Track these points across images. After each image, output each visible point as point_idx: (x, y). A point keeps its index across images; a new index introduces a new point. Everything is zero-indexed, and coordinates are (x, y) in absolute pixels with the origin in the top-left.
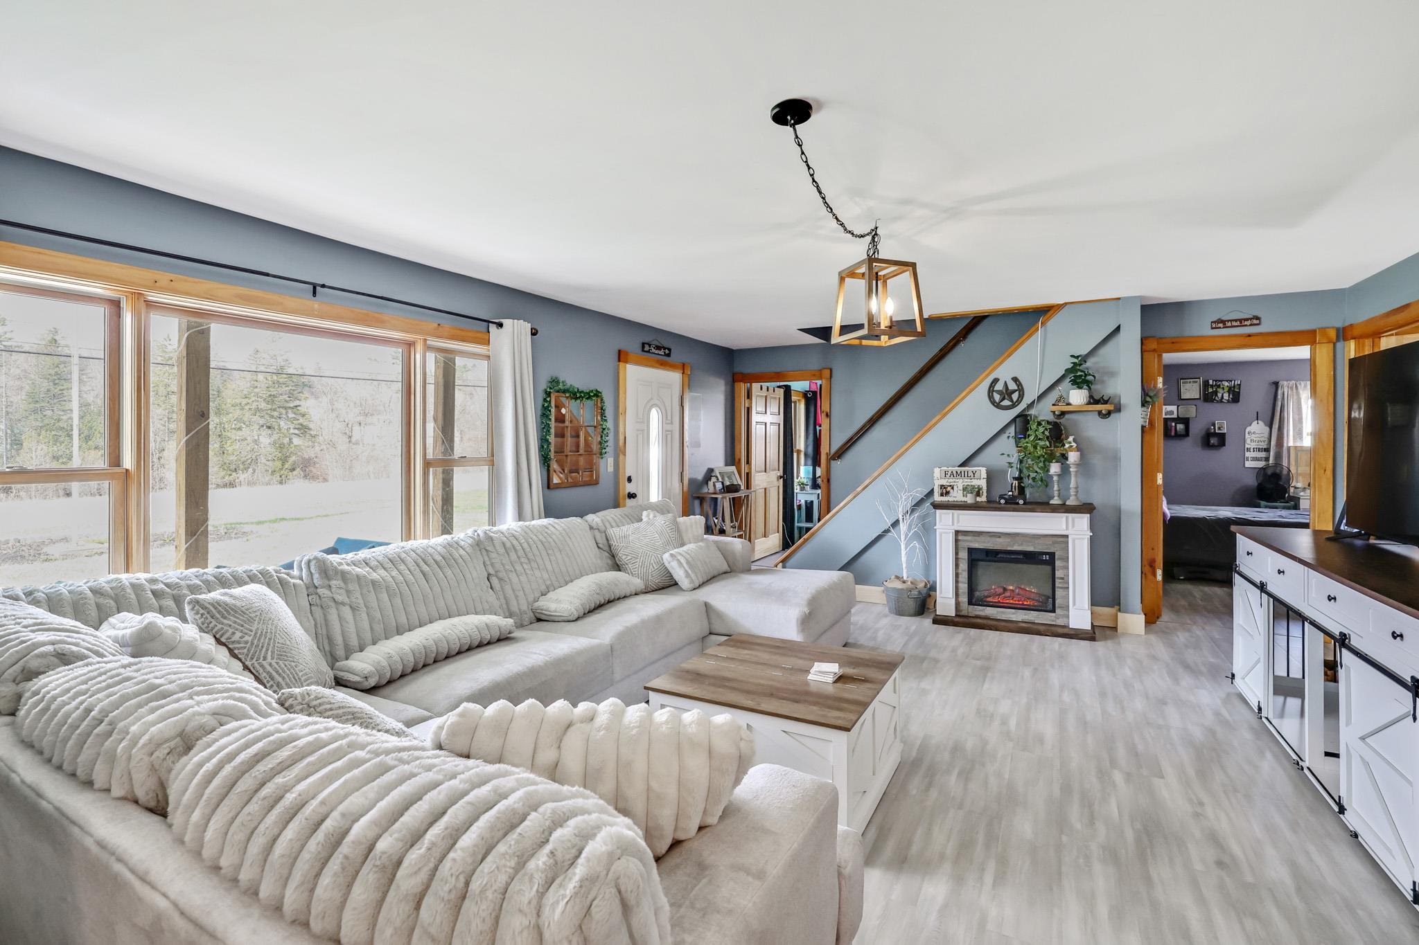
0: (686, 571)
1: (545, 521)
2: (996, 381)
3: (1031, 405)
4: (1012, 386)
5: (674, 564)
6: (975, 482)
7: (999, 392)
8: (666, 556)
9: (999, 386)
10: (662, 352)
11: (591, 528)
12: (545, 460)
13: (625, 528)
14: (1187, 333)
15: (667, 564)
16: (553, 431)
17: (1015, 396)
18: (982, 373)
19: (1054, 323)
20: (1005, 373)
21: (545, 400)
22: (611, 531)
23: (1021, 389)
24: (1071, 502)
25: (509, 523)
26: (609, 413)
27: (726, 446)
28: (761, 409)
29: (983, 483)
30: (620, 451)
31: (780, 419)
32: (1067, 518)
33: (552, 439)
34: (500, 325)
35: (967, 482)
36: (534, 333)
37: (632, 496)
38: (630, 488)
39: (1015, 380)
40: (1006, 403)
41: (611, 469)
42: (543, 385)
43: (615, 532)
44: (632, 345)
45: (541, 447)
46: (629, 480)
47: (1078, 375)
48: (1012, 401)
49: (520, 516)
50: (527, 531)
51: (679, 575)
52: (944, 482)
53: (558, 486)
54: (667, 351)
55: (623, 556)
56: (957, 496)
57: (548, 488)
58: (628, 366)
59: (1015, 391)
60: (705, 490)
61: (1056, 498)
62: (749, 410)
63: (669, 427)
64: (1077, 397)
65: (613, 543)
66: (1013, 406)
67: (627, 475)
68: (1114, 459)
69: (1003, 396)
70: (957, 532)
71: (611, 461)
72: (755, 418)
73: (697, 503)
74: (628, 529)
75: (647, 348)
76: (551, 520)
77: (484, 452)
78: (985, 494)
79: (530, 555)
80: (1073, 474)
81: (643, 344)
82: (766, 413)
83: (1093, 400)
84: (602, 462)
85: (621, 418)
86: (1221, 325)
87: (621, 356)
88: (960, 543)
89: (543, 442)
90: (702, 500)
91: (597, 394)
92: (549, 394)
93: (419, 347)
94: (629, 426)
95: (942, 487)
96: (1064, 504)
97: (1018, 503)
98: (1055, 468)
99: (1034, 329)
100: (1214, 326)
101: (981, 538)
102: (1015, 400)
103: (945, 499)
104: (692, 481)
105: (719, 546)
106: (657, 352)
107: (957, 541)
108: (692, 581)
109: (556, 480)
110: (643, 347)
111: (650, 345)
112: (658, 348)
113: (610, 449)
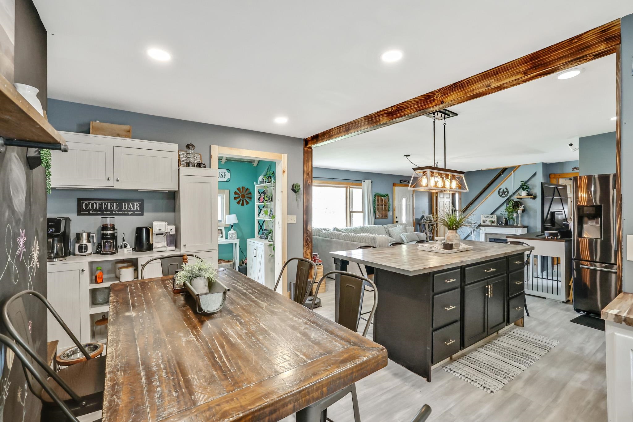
0: (406, 238)
1: (374, 225)
2: (500, 189)
3: (511, 196)
4: (505, 190)
5: (403, 236)
6: (493, 219)
7: (501, 192)
8: (401, 234)
9: (501, 191)
10: (406, 182)
11: (385, 228)
12: (375, 212)
13: (392, 228)
14: (565, 172)
15: (401, 236)
16: (376, 205)
17: (506, 193)
18: (496, 186)
19: (517, 171)
20: (503, 186)
21: (374, 197)
22: (389, 229)
23: (508, 192)
24: (519, 225)
25: (367, 225)
26: (391, 200)
27: (429, 209)
28: (442, 196)
29: (496, 220)
30: (394, 210)
31: (450, 200)
32: (516, 229)
33: (376, 207)
34: (364, 181)
35: (491, 219)
36: (372, 182)
37: (397, 222)
38: (397, 220)
39: (506, 189)
40: (504, 195)
41: (391, 214)
42: (374, 194)
43: (390, 229)
44: (397, 182)
45: (374, 209)
46: (397, 218)
47: (524, 186)
48: (505, 195)
49: (369, 224)
50: (370, 227)
51: (404, 239)
52: (484, 219)
53: (378, 218)
54: (408, 182)
55: (392, 234)
56: (488, 223)
57: (375, 218)
58: (396, 187)
59: (506, 192)
60: (421, 222)
61: (515, 224)
62: (437, 197)
63: (409, 203)
64: (523, 194)
65: (390, 232)
66: (506, 196)
67: (396, 216)
68: (535, 212)
69: (503, 193)
70: (486, 233)
71: (391, 212)
72: (439, 200)
73: (418, 226)
74: (393, 228)
75: (401, 182)
76: (376, 225)
77: (361, 210)
78: (496, 223)
79: (371, 232)
80: (520, 217)
81: (400, 181)
82: (444, 198)
83: (529, 194)
84: (389, 213)
85: (394, 201)
86: (575, 169)
87: (394, 185)
88: (487, 237)
89: (374, 208)
90: (420, 224)
91: (387, 195)
92: (375, 196)
93: (349, 188)
94: (396, 203)
95: (483, 220)
96: (517, 226)
97: (502, 225)
98: (515, 215)
99: (511, 173)
100: (573, 170)
101: (493, 235)
102: (506, 194)
103: (484, 224)
104: (416, 219)
105: (417, 235)
106: (405, 182)
107: (486, 236)
108: (407, 241)
109: (377, 217)
110: (400, 182)
111: (402, 181)
112: (404, 181)
113: (391, 209)
